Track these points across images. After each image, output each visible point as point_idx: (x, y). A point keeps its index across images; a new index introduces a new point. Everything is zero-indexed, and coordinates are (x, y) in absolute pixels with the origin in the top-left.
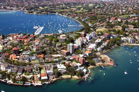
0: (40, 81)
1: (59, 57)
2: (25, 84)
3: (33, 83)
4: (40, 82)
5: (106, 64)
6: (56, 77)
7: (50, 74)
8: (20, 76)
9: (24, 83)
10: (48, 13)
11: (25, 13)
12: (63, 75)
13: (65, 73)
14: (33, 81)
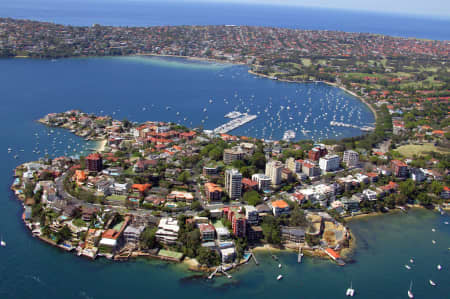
0: (96, 246)
1: (184, 200)
2: (61, 246)
3: (79, 248)
4: (95, 249)
5: (320, 250)
6: (142, 249)
7: (130, 237)
8: (61, 222)
9: (59, 242)
10: (311, 79)
11: (250, 71)
12: (166, 249)
13: (172, 245)
14: (81, 243)
